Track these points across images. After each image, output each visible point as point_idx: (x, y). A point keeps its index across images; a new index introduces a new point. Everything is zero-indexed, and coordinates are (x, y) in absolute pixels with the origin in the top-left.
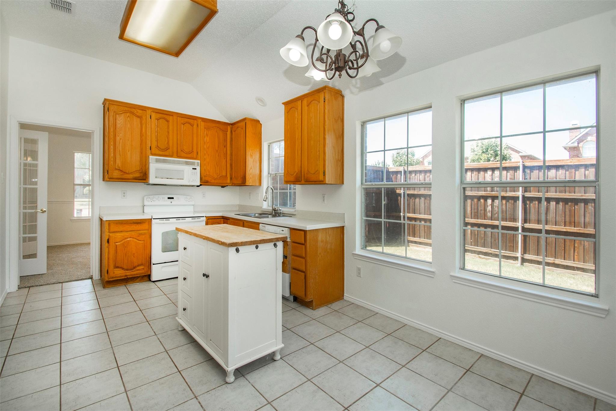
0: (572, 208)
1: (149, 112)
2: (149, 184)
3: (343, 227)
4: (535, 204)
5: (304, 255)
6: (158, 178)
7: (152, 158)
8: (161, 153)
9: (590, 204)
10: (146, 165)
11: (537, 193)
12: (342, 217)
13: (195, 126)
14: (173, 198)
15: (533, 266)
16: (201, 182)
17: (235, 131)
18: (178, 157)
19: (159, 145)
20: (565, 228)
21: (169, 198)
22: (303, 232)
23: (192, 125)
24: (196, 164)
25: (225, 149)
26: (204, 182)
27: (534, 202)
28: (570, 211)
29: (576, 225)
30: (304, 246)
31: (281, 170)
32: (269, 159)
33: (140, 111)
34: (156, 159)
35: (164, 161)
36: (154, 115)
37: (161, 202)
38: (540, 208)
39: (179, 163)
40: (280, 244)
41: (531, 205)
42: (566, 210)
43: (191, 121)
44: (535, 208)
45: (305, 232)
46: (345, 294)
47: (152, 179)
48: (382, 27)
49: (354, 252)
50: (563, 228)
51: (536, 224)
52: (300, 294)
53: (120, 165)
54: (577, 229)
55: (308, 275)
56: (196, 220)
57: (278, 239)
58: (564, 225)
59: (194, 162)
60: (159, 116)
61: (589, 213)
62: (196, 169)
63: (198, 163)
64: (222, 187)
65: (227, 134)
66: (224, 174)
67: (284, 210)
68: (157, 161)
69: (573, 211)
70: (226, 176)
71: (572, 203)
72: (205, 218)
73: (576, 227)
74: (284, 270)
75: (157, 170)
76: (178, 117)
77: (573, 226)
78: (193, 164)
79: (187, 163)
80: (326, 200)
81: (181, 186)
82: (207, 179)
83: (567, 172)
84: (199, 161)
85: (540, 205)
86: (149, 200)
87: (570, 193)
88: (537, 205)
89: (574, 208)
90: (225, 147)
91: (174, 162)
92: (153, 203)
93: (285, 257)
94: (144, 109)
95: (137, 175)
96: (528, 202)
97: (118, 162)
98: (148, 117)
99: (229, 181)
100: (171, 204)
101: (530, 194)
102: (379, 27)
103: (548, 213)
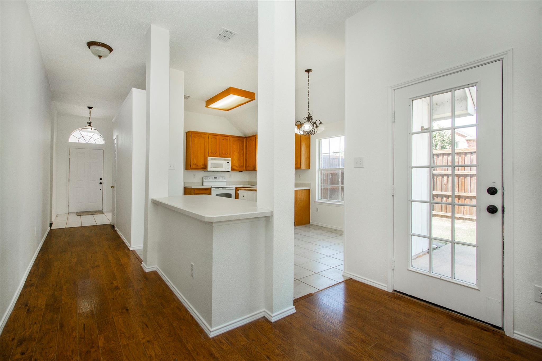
0: (463, 180)
1: (208, 135)
2: (208, 171)
3: (310, 189)
4: (440, 178)
6: (212, 168)
7: (209, 158)
8: (213, 155)
9: (474, 177)
10: (206, 162)
11: (441, 171)
12: (309, 185)
13: (228, 140)
14: (216, 178)
15: (438, 218)
16: (231, 169)
17: (248, 141)
18: (220, 157)
19: (212, 151)
20: (459, 193)
21: (215, 178)
24: (229, 160)
25: (243, 151)
26: (233, 169)
27: (439, 177)
28: (461, 182)
29: (465, 191)
33: (204, 135)
34: (211, 158)
35: (215, 159)
36: (210, 136)
37: (211, 180)
38: (443, 181)
39: (221, 160)
41: (437, 179)
42: (459, 182)
43: (227, 138)
44: (439, 180)
46: (310, 221)
47: (209, 169)
48: (322, 123)
49: (315, 201)
50: (457, 193)
51: (440, 191)
53: (195, 162)
54: (465, 194)
56: (231, 188)
58: (458, 192)
59: (228, 159)
60: (212, 136)
61: (473, 183)
62: (229, 163)
63: (230, 159)
64: (240, 172)
65: (244, 143)
66: (242, 165)
68: (212, 159)
69: (464, 182)
70: (243, 166)
71: (463, 177)
72: (235, 188)
73: (465, 192)
75: (211, 164)
76: (221, 137)
77: (463, 192)
78: (227, 160)
79: (225, 160)
80: (301, 177)
81: (221, 171)
82: (234, 167)
83: (460, 157)
85: (442, 179)
86: (206, 179)
87: (461, 170)
88: (441, 179)
89: (464, 180)
90: (243, 150)
92: (208, 181)
95: (203, 167)
96: (435, 177)
97: (195, 161)
98: (207, 137)
99: (245, 168)
100: (216, 181)
101: (437, 172)
102: (321, 123)
103: (448, 184)
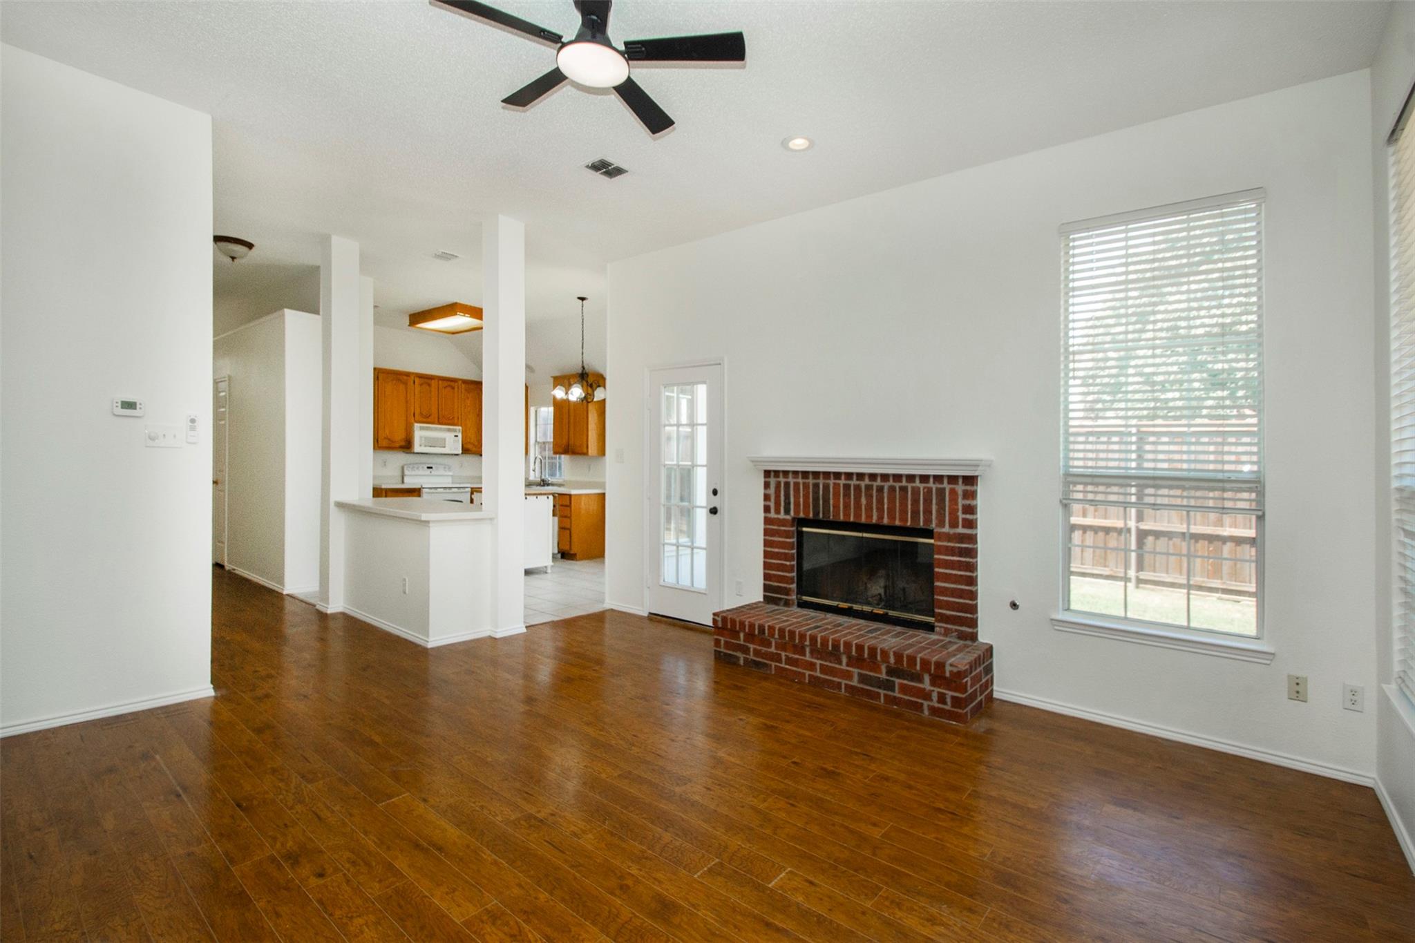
1: (413, 377)
2: (414, 453)
3: (604, 494)
5: (569, 515)
6: (422, 446)
7: (417, 425)
8: (424, 420)
10: (410, 433)
12: (603, 484)
13: (456, 389)
14: (432, 468)
16: (462, 450)
18: (439, 423)
19: (422, 411)
21: (428, 468)
22: (568, 497)
23: (453, 388)
24: (457, 431)
26: (466, 450)
30: (569, 508)
31: (550, 438)
32: (536, 425)
33: (405, 378)
34: (420, 427)
35: (427, 429)
36: (417, 380)
37: (421, 472)
39: (441, 430)
40: (551, 497)
43: (452, 384)
45: (570, 496)
47: (417, 448)
52: (566, 548)
53: (389, 434)
55: (573, 532)
56: (462, 490)
57: (550, 494)
59: (456, 429)
60: (423, 380)
62: (457, 436)
63: (459, 430)
67: (550, 480)
68: (422, 428)
72: (470, 489)
74: (554, 515)
75: (421, 437)
76: (440, 381)
78: (455, 431)
79: (449, 430)
80: (591, 469)
81: (441, 454)
82: (470, 446)
84: (460, 428)
86: (410, 469)
91: (436, 429)
92: (413, 473)
93: (554, 506)
94: (408, 374)
95: (403, 443)
97: (389, 431)
98: (412, 382)
100: (430, 474)
